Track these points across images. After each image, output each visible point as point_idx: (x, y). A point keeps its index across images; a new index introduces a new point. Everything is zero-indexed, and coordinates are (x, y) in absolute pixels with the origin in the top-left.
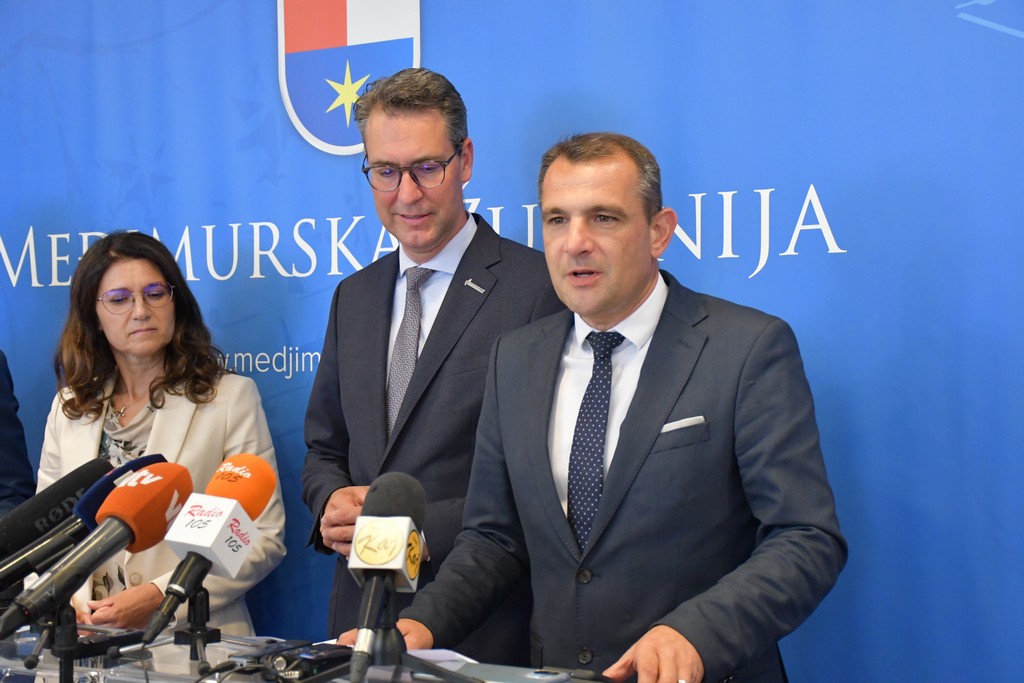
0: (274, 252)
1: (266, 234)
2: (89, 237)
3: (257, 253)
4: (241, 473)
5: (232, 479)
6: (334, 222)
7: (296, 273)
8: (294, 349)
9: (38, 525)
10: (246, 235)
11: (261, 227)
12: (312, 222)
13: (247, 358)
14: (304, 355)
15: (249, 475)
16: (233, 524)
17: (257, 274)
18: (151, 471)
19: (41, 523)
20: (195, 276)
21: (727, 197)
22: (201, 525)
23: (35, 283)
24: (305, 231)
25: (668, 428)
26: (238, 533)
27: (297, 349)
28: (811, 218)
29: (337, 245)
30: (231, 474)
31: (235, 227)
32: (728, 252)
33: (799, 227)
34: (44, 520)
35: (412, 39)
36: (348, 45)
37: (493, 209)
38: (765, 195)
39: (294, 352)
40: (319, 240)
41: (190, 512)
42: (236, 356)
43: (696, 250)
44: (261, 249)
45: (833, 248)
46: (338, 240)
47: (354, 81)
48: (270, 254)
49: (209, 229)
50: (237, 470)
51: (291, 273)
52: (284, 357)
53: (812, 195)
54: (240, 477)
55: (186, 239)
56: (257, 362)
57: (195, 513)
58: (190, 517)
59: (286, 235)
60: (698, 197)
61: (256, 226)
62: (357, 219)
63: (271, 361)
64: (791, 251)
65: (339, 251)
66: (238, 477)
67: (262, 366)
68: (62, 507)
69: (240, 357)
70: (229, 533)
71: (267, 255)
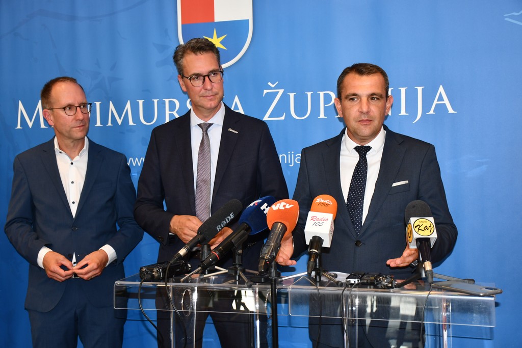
0: (177, 112)
1: (172, 104)
3: (168, 112)
4: (328, 203)
5: (325, 205)
10: (162, 105)
11: (169, 101)
15: (331, 203)
20: (134, 123)
21: (403, 90)
22: (319, 225)
25: (395, 185)
28: (441, 98)
30: (324, 203)
31: (156, 101)
32: (403, 112)
33: (436, 102)
35: (248, 20)
36: (215, 21)
37: (290, 94)
38: (420, 89)
41: (312, 219)
44: (170, 111)
45: (451, 111)
47: (218, 37)
48: (175, 113)
49: (141, 102)
50: (326, 201)
53: (441, 89)
55: (128, 106)
57: (314, 220)
58: (312, 221)
59: (183, 105)
64: (432, 112)
66: (328, 205)
68: (226, 221)
71: (173, 114)
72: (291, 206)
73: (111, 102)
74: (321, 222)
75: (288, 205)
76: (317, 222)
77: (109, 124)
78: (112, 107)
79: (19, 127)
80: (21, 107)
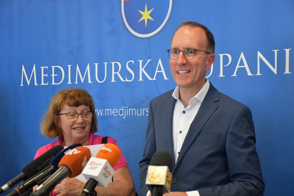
0: (119, 72)
1: (116, 66)
2: (55, 67)
3: (113, 73)
4: (108, 150)
5: (105, 152)
6: (141, 62)
7: (127, 80)
8: (126, 107)
9: (38, 168)
10: (109, 67)
12: (133, 62)
13: (110, 111)
14: (130, 110)
15: (111, 151)
16: (105, 168)
17: (113, 80)
18: (77, 149)
19: (39, 167)
20: (91, 81)
21: (287, 51)
22: (94, 168)
23: (36, 84)
24: (130, 65)
26: (107, 171)
27: (127, 107)
29: (142, 70)
30: (105, 150)
31: (106, 64)
32: (287, 71)
34: (40, 167)
39: (126, 108)
40: (135, 68)
41: (91, 164)
42: (106, 110)
43: (275, 71)
44: (115, 72)
46: (142, 68)
47: (148, 11)
48: (118, 73)
49: (96, 65)
50: (107, 149)
51: (125, 80)
52: (123, 110)
54: (108, 152)
55: (88, 68)
56: (113, 112)
57: (92, 164)
58: (90, 165)
59: (124, 67)
60: (276, 51)
61: (113, 63)
62: (149, 61)
63: (118, 112)
65: (142, 72)
66: (107, 152)
67: (115, 114)
68: (46, 162)
69: (107, 110)
70: (104, 171)
71: (117, 74)
72: (80, 152)
73: (77, 65)
74: (96, 166)
75: (77, 151)
76: (93, 166)
77: (76, 83)
78: (78, 69)
79: (22, 85)
80: (23, 69)
